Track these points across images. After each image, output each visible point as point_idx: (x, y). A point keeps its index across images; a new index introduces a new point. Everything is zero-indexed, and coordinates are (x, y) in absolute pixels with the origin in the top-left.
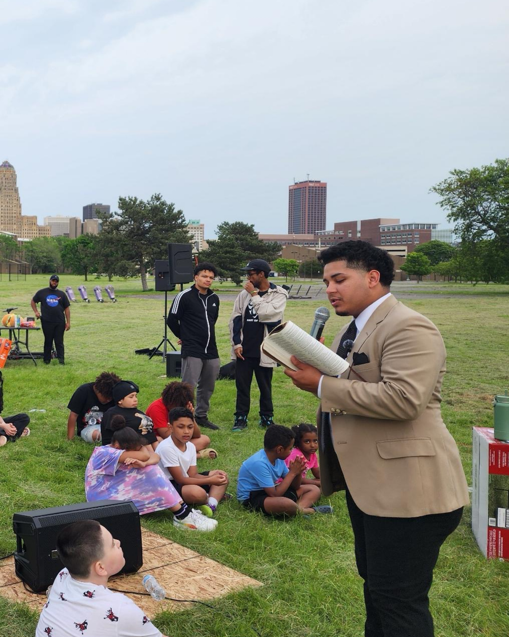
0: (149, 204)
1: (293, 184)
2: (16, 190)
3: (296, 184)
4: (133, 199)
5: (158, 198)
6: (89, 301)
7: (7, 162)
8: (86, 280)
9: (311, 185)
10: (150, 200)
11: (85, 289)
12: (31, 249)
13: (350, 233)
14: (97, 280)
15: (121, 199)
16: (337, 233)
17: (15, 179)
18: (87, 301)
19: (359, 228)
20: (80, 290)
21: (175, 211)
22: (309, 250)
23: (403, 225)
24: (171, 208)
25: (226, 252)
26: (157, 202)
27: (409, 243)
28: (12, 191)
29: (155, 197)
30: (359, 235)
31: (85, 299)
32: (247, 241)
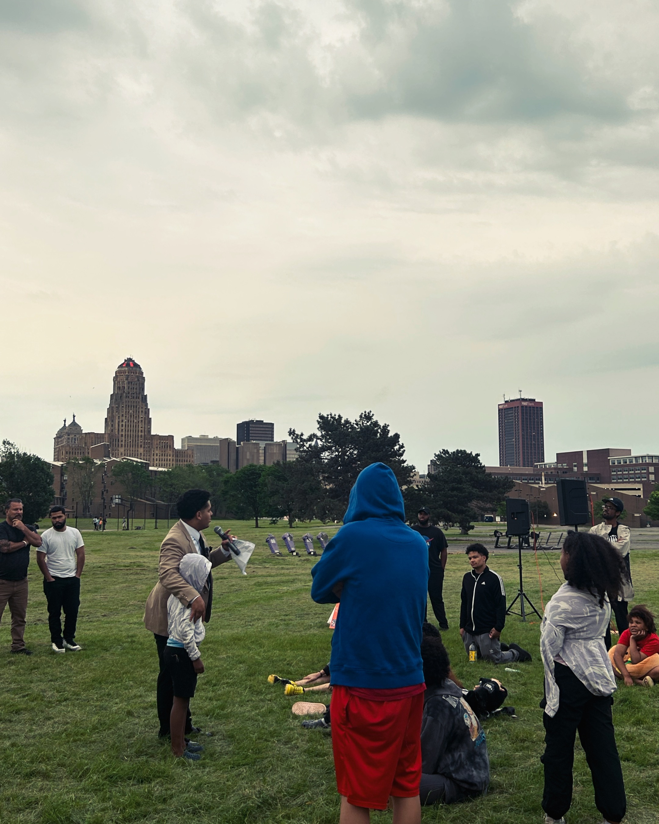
0: (357, 424)
1: (504, 402)
2: (145, 398)
3: (506, 402)
4: (337, 417)
5: (368, 417)
6: (297, 554)
7: (130, 360)
8: (257, 526)
9: (525, 404)
10: (358, 419)
11: (291, 538)
12: (169, 483)
13: (575, 466)
14: (273, 525)
15: (321, 417)
16: (560, 466)
17: (143, 384)
18: (295, 554)
19: (585, 461)
20: (285, 539)
21: (391, 434)
22: (532, 487)
23: (636, 457)
24: (385, 429)
25: (453, 489)
26: (368, 422)
27: (643, 479)
28: (137, 400)
29: (365, 415)
30: (585, 469)
31: (293, 552)
32: (472, 474)
